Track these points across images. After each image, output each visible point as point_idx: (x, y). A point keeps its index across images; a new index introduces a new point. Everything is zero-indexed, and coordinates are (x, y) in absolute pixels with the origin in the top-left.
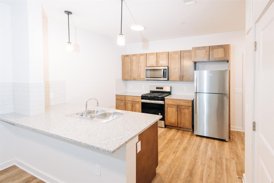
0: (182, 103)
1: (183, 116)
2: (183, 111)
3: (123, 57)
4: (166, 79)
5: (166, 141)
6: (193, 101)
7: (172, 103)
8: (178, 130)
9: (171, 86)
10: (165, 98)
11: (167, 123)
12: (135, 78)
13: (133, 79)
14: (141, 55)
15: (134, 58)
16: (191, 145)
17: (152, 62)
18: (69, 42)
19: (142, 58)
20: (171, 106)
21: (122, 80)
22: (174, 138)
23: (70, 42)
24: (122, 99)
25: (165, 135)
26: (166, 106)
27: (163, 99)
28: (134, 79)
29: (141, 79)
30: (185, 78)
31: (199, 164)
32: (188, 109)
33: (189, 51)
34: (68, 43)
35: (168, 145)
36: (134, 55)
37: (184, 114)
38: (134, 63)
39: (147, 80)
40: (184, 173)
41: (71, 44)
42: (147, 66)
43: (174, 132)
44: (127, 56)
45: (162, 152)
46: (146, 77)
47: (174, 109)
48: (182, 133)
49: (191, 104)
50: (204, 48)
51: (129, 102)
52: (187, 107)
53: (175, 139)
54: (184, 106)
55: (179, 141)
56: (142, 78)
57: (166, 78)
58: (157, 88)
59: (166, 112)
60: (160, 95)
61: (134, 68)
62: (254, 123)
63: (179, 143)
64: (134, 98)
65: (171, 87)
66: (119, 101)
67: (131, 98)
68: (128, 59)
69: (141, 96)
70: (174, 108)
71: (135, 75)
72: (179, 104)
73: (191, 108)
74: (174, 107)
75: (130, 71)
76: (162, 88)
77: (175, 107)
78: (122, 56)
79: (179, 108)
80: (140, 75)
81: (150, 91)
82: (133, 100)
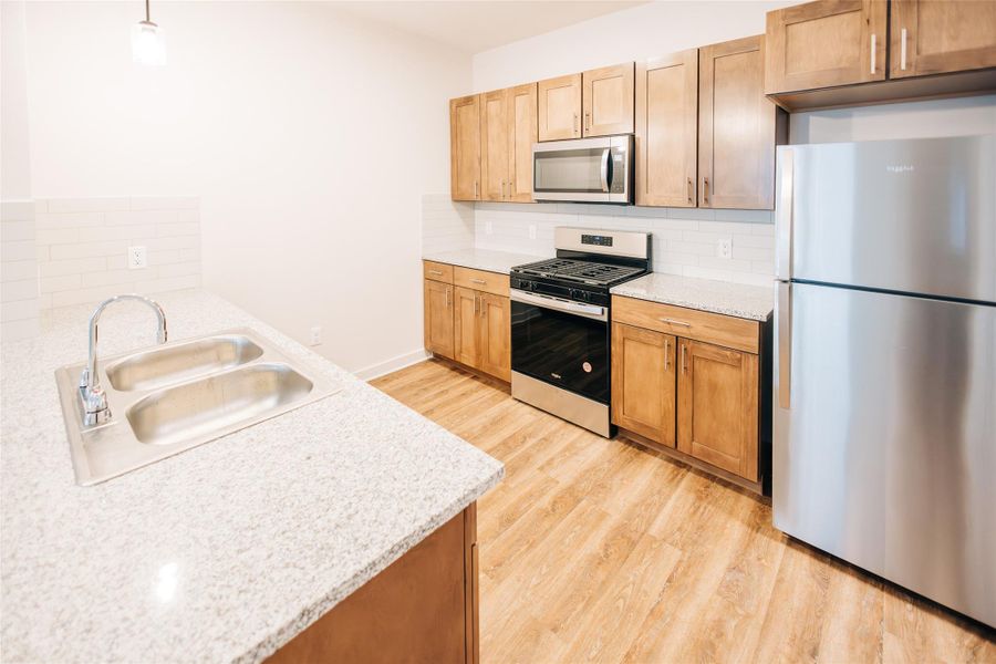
0: (698, 329)
1: (703, 396)
2: (704, 372)
3: (454, 106)
4: (624, 197)
5: (595, 543)
6: (766, 329)
7: (645, 321)
8: (679, 464)
9: (649, 231)
10: (611, 290)
11: (620, 421)
12: (497, 191)
13: (490, 196)
14: (519, 91)
15: (493, 106)
16: (748, 616)
17: (560, 117)
18: (147, 21)
19: (523, 104)
20: (642, 335)
21: (450, 199)
22: (649, 524)
23: (151, 20)
24: (443, 279)
25: (602, 486)
26: (616, 333)
27: (602, 298)
28: (493, 200)
29: (517, 196)
30: (722, 192)
32: (737, 364)
33: (750, 46)
34: (144, 22)
35: (601, 575)
36: (491, 96)
37: (714, 387)
38: (494, 129)
39: (539, 201)
41: (158, 29)
42: (541, 139)
43: (656, 475)
44: (468, 100)
45: (555, 630)
46: (536, 190)
47: (659, 358)
48: (700, 498)
49: (753, 342)
50: (847, 3)
51: (465, 293)
52: (728, 353)
53: (653, 531)
54: (714, 349)
55: (673, 555)
56: (524, 195)
57: (623, 192)
58: (587, 239)
59: (615, 361)
60: (591, 275)
61: (494, 149)
63: (669, 581)
64: (483, 278)
65: (650, 238)
66: (434, 286)
68: (469, 115)
69: (508, 271)
70: (655, 350)
71: (495, 183)
72: (685, 330)
73: (753, 365)
74: (659, 343)
75: (477, 164)
76: (607, 241)
77: (662, 347)
78: (451, 101)
79: (680, 351)
80: (515, 181)
81: (559, 251)
82: (481, 288)
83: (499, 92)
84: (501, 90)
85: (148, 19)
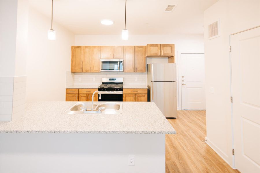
0: (139, 92)
2: (140, 99)
4: (122, 71)
6: (149, 91)
7: (130, 92)
9: (123, 77)
10: (123, 88)
12: (88, 70)
13: (85, 71)
14: (96, 47)
15: (87, 50)
19: (96, 51)
20: (129, 95)
21: (71, 72)
24: (74, 93)
26: (124, 96)
28: (87, 72)
29: (94, 71)
30: (138, 69)
31: (173, 139)
32: (144, 96)
33: (142, 47)
36: (86, 47)
37: (141, 101)
38: (87, 55)
39: (102, 72)
40: (169, 148)
42: (101, 58)
44: (79, 47)
46: (101, 69)
49: (147, 92)
50: (157, 45)
51: (82, 95)
54: (141, 94)
56: (96, 70)
58: (110, 80)
61: (87, 60)
62: (232, 97)
64: (89, 90)
66: (70, 95)
67: (87, 90)
68: (79, 51)
69: (97, 88)
70: (131, 97)
71: (88, 68)
72: (137, 92)
73: (147, 95)
77: (133, 96)
78: (72, 47)
79: (136, 96)
80: (93, 67)
82: (89, 93)
83: (90, 47)
84: (90, 46)
85: (52, 28)
